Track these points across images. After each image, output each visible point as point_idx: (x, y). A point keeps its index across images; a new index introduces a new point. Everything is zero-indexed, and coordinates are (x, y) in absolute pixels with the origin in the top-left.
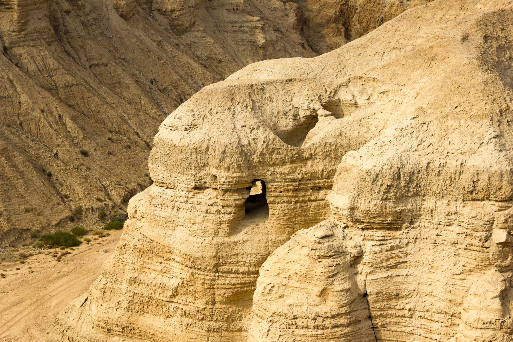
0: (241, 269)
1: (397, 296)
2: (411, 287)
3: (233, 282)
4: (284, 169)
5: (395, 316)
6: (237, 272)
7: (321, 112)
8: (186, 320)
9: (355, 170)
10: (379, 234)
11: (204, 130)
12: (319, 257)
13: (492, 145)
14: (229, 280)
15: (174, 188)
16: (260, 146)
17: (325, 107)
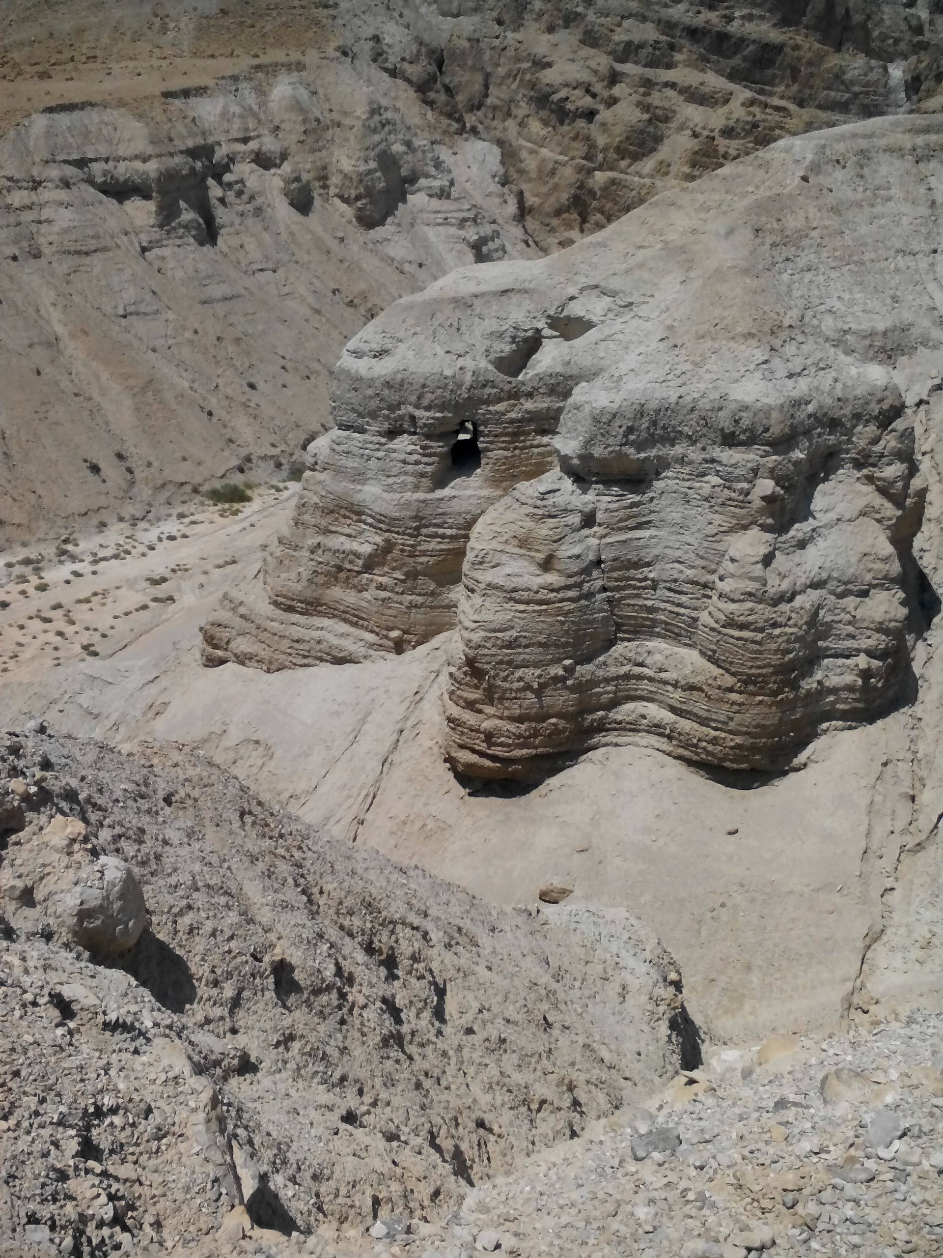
0: (449, 532)
1: (637, 565)
2: (656, 552)
3: (438, 547)
4: (500, 407)
5: (634, 587)
6: (443, 536)
7: (547, 332)
8: (382, 594)
9: (587, 408)
10: (616, 489)
11: (398, 357)
12: (544, 516)
14: (434, 545)
15: (363, 432)
16: (468, 378)
17: (551, 326)
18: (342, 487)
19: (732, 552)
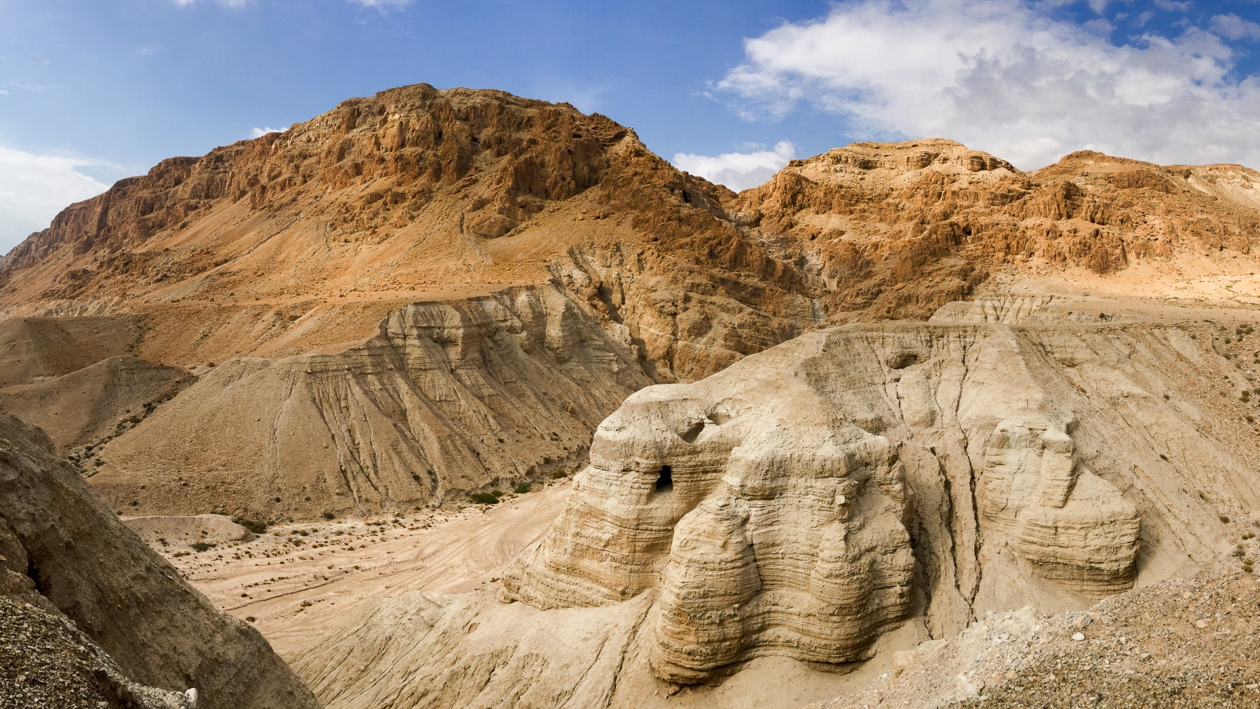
0: (654, 528)
1: (773, 545)
2: (783, 538)
3: (650, 536)
4: (685, 459)
5: (772, 558)
6: (651, 530)
7: (707, 421)
8: (614, 564)
9: (743, 460)
10: (760, 503)
11: (630, 431)
12: (722, 519)
13: (831, 442)
14: (646, 535)
15: (608, 470)
16: (669, 443)
17: (709, 418)
18: (592, 500)
19: (826, 536)
